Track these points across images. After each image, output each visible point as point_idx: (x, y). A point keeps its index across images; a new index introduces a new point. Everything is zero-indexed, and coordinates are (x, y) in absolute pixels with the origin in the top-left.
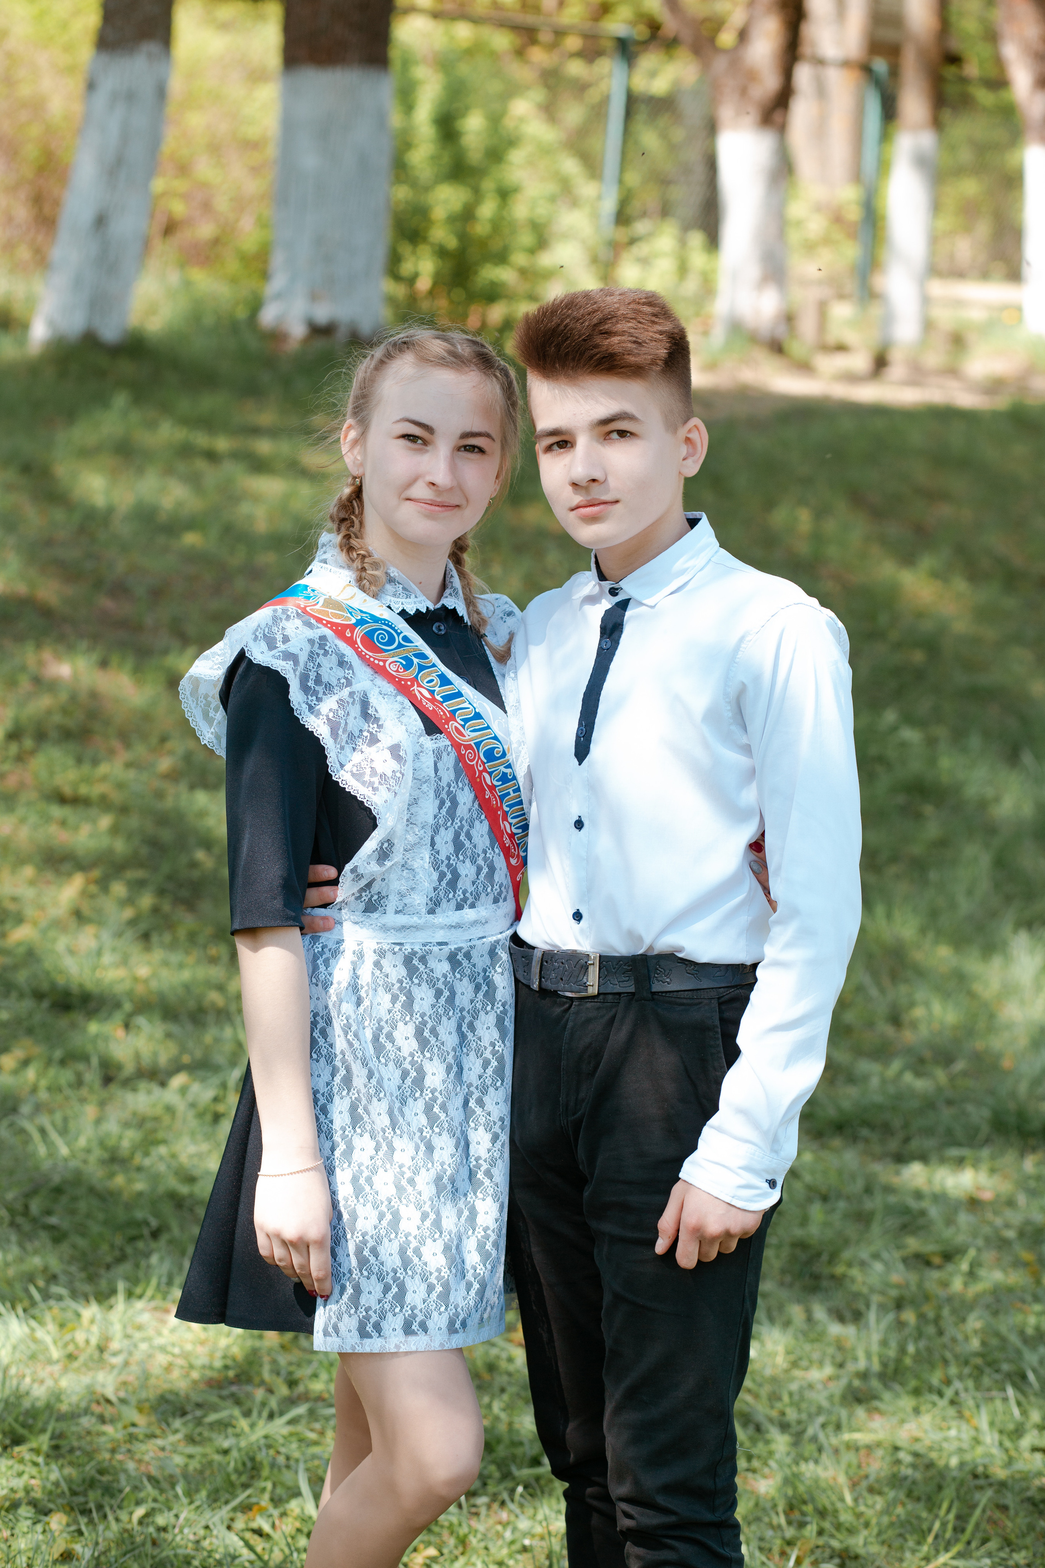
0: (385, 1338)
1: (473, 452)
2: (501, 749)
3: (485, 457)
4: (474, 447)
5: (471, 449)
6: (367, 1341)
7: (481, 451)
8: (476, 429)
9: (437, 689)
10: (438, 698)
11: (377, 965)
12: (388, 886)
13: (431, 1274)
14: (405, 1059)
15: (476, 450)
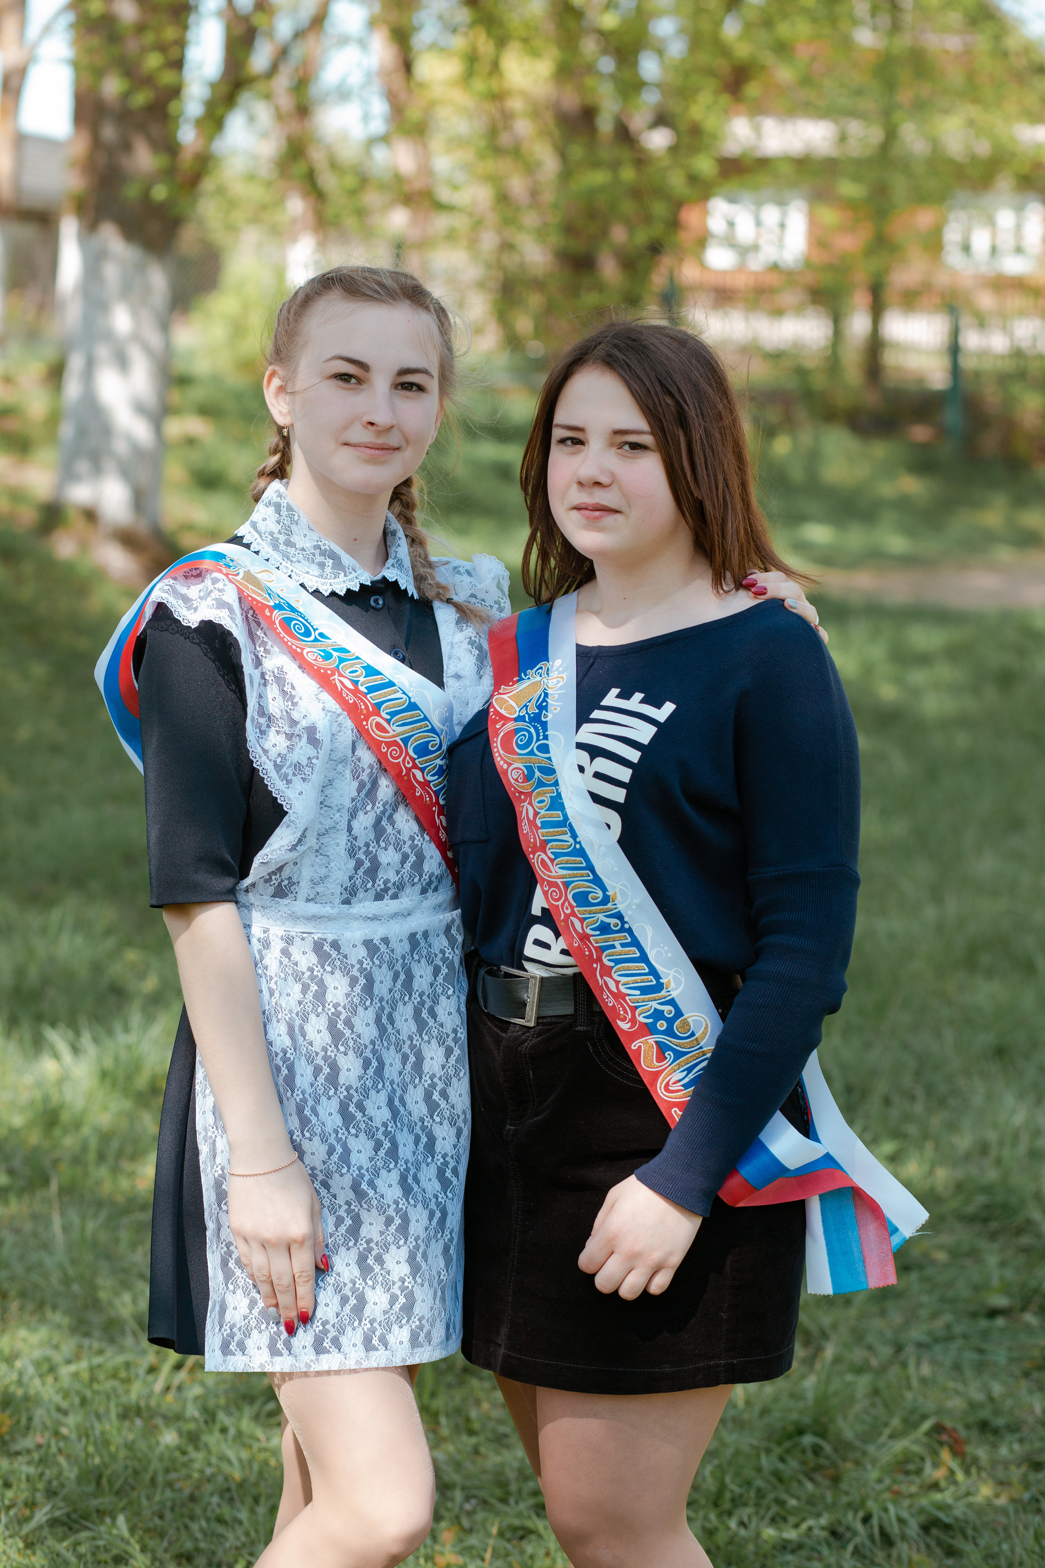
0: (296, 1357)
1: (411, 390)
2: (438, 742)
3: (423, 395)
4: (412, 385)
5: (408, 386)
6: (277, 1359)
7: (420, 388)
8: (413, 365)
9: (362, 679)
10: (363, 689)
11: (285, 952)
12: (301, 872)
13: (345, 1285)
14: (317, 1054)
15: (415, 388)
